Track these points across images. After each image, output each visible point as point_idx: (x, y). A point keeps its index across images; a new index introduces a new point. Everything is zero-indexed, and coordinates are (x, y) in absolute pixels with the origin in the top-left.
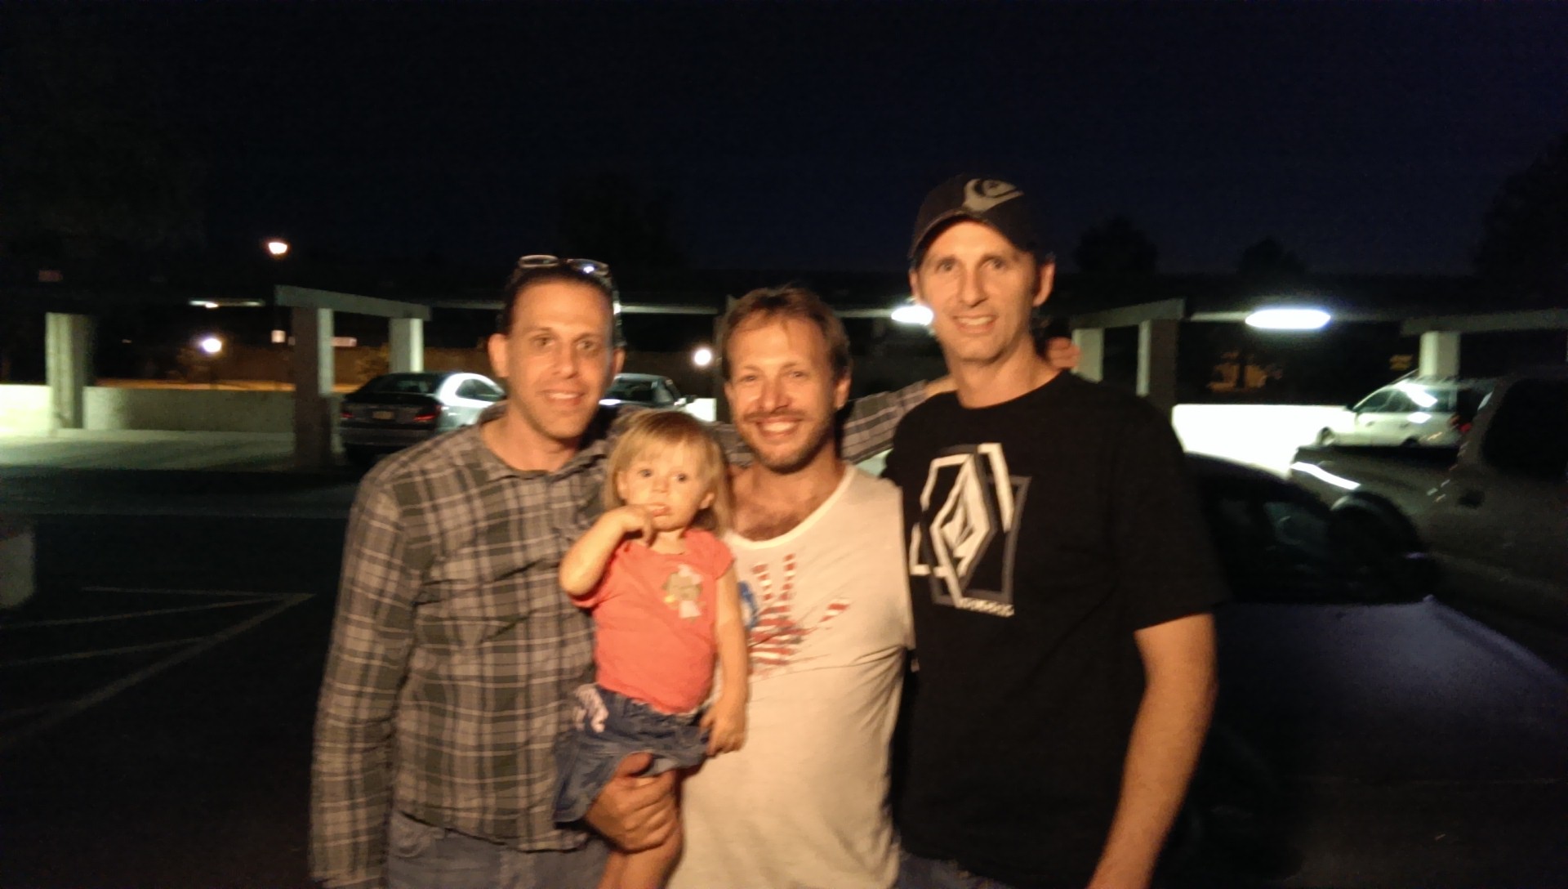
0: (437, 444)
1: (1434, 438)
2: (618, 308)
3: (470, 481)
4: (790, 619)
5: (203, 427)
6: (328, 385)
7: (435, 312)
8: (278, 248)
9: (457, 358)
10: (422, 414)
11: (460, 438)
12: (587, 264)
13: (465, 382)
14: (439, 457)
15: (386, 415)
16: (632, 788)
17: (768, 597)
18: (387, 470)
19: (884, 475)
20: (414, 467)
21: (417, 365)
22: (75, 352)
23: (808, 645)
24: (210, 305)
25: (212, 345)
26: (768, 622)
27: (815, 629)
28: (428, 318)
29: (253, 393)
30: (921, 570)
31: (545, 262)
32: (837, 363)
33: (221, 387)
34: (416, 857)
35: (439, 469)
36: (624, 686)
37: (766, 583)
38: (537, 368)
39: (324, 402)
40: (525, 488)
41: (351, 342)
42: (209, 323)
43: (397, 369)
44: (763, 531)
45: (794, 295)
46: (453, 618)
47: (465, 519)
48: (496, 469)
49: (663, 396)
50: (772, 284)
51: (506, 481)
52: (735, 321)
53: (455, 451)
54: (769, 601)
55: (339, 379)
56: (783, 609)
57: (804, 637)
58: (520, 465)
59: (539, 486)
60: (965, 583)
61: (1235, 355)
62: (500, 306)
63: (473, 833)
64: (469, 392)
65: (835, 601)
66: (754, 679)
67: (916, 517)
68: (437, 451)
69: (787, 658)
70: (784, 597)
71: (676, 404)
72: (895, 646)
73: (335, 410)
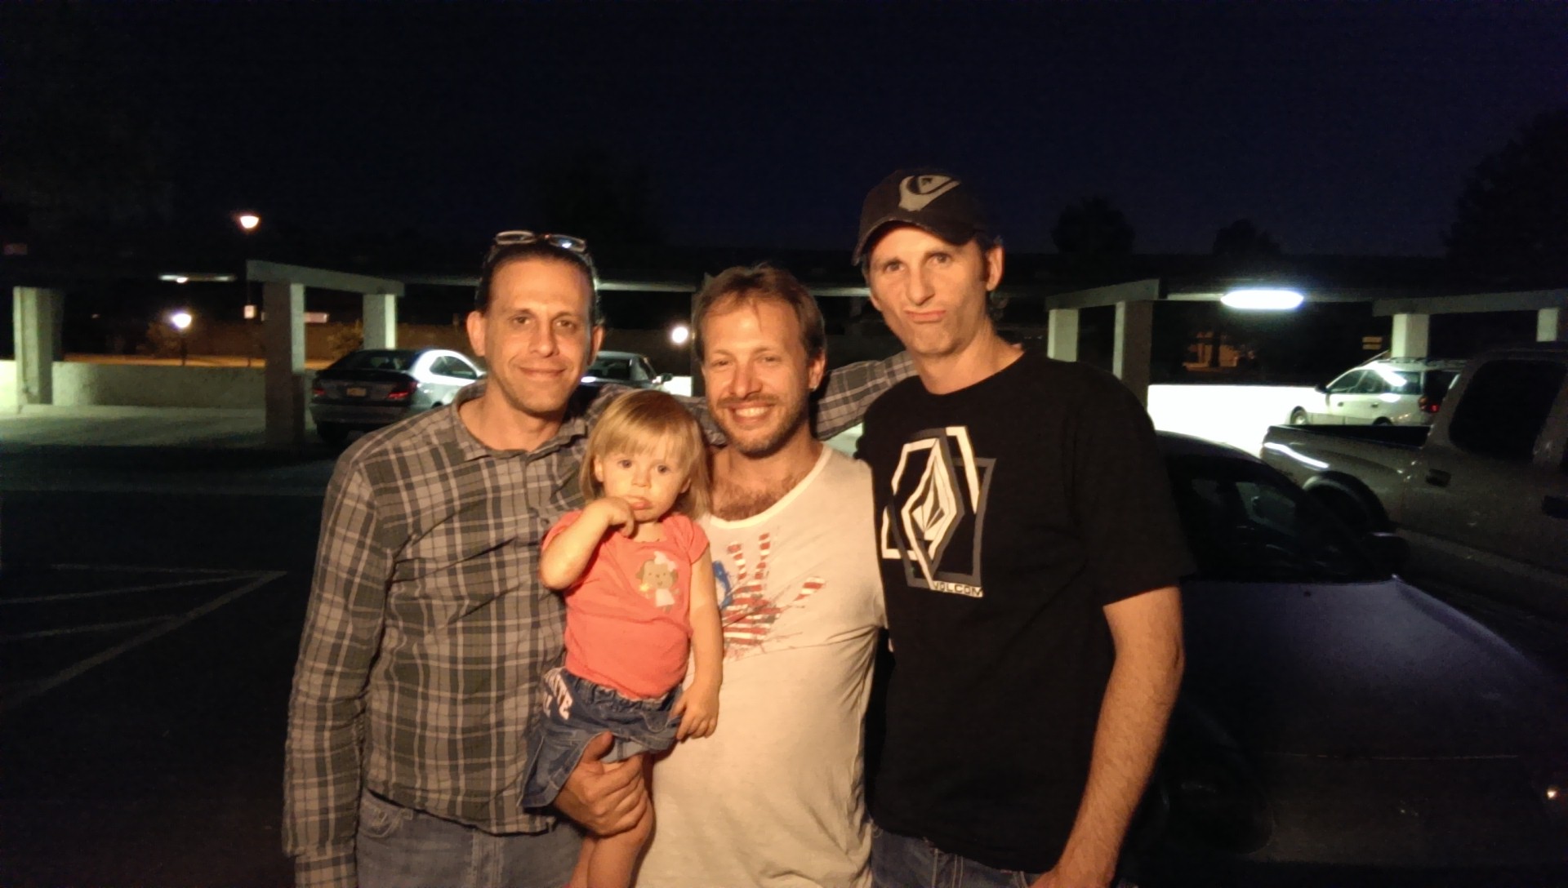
0: (413, 423)
1: (1404, 418)
2: (597, 285)
3: (446, 460)
4: (765, 598)
5: (173, 404)
6: (300, 361)
7: (409, 288)
8: (249, 222)
9: (431, 336)
10: (396, 391)
11: (436, 416)
12: (564, 240)
13: (439, 358)
14: (414, 436)
15: (360, 392)
16: (601, 773)
17: (742, 577)
18: (362, 449)
19: (857, 456)
20: (389, 445)
21: (391, 343)
22: (41, 328)
23: (782, 623)
24: (182, 280)
25: (182, 320)
26: (742, 601)
27: (789, 607)
28: (402, 294)
29: (224, 370)
30: (893, 554)
31: (522, 238)
32: (812, 343)
33: (190, 363)
34: (388, 837)
35: (415, 447)
36: (591, 672)
37: (741, 562)
38: (515, 346)
39: (297, 378)
40: (501, 468)
41: (324, 318)
42: (178, 298)
43: (370, 346)
44: (740, 510)
45: (769, 274)
46: (426, 597)
47: (440, 498)
48: (472, 448)
49: (640, 374)
50: (748, 263)
51: (482, 461)
52: (708, 301)
53: (431, 430)
54: (743, 582)
55: (310, 356)
56: (758, 588)
57: (778, 615)
58: (496, 444)
59: (516, 465)
60: (936, 565)
61: (1209, 335)
62: (477, 283)
63: (443, 814)
64: (444, 368)
65: (809, 580)
66: (725, 661)
67: (887, 501)
68: (413, 430)
69: (760, 637)
70: (758, 576)
71: (654, 381)
72: (872, 625)
73: (308, 385)
